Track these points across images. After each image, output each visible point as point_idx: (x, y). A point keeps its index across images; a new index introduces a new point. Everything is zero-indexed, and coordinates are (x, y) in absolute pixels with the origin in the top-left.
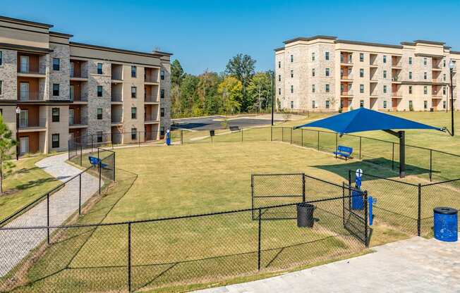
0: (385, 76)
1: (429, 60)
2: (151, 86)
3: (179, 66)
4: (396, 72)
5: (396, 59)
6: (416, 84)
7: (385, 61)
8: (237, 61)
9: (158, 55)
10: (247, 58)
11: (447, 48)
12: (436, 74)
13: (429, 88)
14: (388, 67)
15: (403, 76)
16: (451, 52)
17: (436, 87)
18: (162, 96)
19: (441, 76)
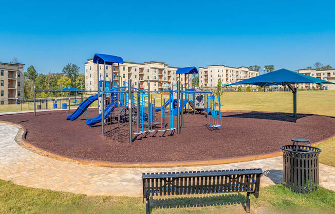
0: (136, 77)
1: (157, 71)
2: (12, 80)
3: (34, 69)
4: (141, 76)
5: (142, 70)
6: (151, 81)
7: (136, 70)
8: (68, 67)
9: (16, 65)
10: (74, 66)
11: (167, 65)
12: (161, 77)
13: (157, 83)
14: (137, 73)
15: (145, 78)
16: (168, 67)
17: (160, 83)
18: (19, 85)
19: (163, 78)
